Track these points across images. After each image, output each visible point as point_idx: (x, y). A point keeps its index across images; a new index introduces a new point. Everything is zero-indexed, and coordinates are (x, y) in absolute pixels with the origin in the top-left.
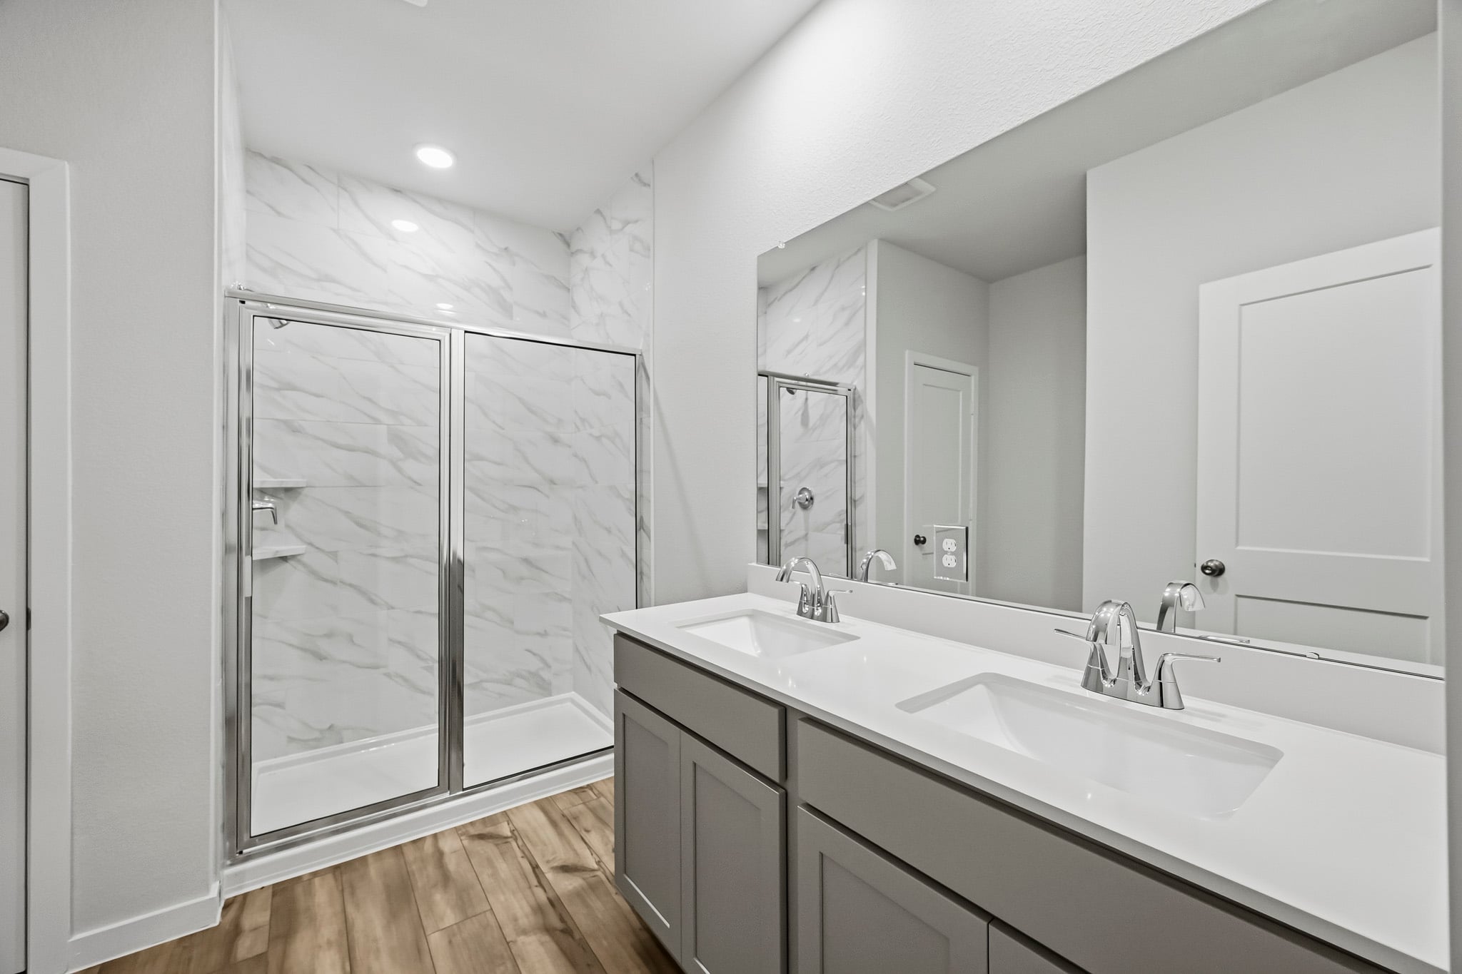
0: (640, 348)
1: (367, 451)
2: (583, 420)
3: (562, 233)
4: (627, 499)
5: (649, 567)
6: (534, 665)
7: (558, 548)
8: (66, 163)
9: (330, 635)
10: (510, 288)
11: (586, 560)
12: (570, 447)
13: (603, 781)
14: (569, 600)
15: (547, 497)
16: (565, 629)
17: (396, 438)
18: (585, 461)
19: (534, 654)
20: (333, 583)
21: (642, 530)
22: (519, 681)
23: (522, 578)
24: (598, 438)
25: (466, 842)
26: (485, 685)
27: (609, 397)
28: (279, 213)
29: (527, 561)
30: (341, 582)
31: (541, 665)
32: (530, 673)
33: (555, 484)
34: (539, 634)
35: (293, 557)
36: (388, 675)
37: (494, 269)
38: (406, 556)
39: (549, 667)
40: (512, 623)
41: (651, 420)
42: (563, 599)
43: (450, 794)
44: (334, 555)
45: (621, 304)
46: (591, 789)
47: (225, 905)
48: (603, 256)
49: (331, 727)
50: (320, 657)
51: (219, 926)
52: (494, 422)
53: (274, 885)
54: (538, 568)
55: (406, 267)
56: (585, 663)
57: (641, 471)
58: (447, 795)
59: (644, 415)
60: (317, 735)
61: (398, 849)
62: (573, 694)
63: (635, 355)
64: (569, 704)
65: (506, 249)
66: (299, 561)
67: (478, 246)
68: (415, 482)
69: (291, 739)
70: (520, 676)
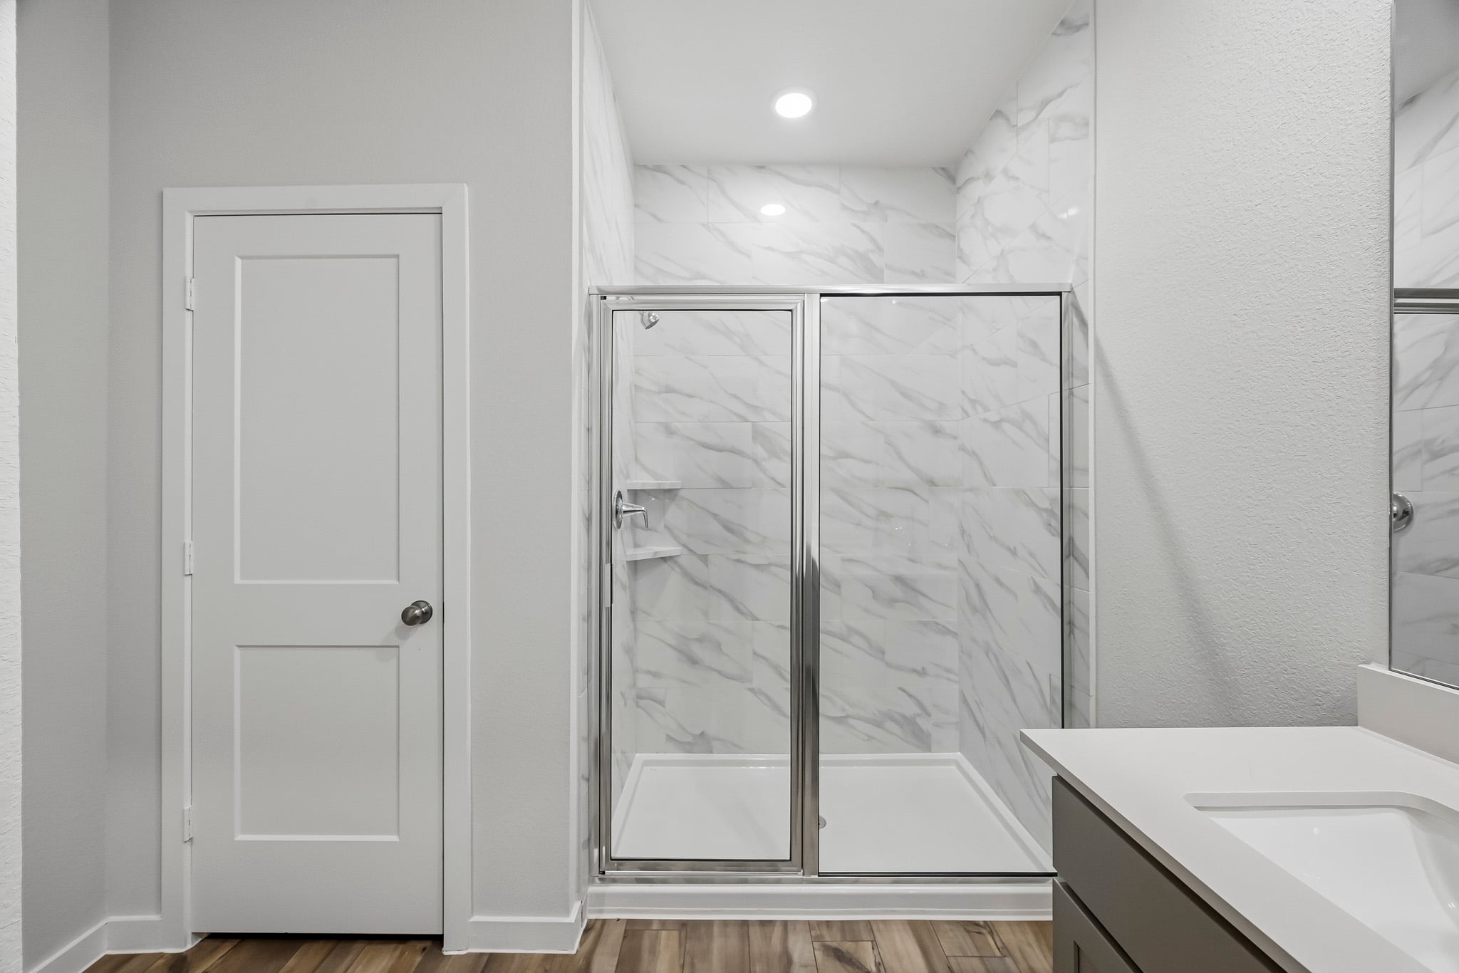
0: (1070, 282)
1: (733, 451)
2: (973, 402)
3: (943, 166)
4: (1046, 510)
5: (1087, 618)
6: (910, 709)
7: (940, 566)
8: (465, 184)
9: (701, 640)
10: (880, 249)
11: (978, 586)
12: (955, 438)
13: (1009, 923)
14: (955, 634)
15: (927, 501)
16: (949, 671)
17: (758, 435)
18: (976, 456)
19: (910, 696)
20: (704, 587)
21: (1071, 557)
22: (890, 725)
23: (896, 601)
24: (996, 425)
25: (819, 954)
26: (851, 721)
27: (1015, 365)
28: (659, 220)
29: (899, 580)
30: (711, 587)
31: (919, 711)
32: (904, 717)
33: (936, 485)
34: (915, 671)
35: (671, 557)
36: (752, 690)
37: (863, 232)
38: (770, 565)
39: (929, 715)
40: (883, 653)
41: (1091, 391)
42: (945, 631)
43: (804, 874)
44: (704, 559)
45: (1033, 227)
46: (991, 933)
47: (586, 927)
48: (1005, 172)
49: (702, 734)
50: (693, 661)
51: (575, 955)
52: (862, 412)
53: (629, 921)
54: (914, 589)
55: (770, 248)
56: (976, 721)
57: (1071, 468)
58: (800, 876)
59: (1076, 383)
60: (690, 739)
61: (745, 924)
62: (958, 755)
63: (1060, 294)
64: (954, 768)
65: (876, 203)
66: (676, 562)
67: (844, 207)
68: (779, 484)
69: (669, 738)
70: (893, 719)
